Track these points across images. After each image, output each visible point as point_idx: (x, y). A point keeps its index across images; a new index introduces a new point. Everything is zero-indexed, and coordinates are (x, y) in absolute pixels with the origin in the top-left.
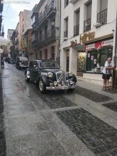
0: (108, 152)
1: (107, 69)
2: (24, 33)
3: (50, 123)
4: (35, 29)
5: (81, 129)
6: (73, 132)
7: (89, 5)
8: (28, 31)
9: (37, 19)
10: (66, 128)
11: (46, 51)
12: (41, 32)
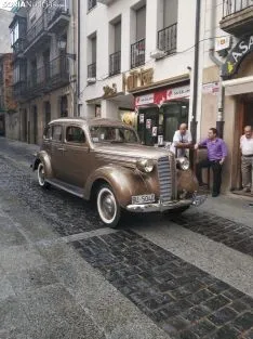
0: (181, 316)
1: (177, 147)
3: (59, 268)
4: (20, 55)
5: (127, 274)
6: (111, 281)
7: (140, 10)
9: (23, 31)
10: (96, 275)
11: (47, 105)
12: (34, 63)
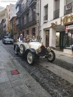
2: (10, 20)
4: (19, 16)
8: (13, 18)
11: (28, 31)
